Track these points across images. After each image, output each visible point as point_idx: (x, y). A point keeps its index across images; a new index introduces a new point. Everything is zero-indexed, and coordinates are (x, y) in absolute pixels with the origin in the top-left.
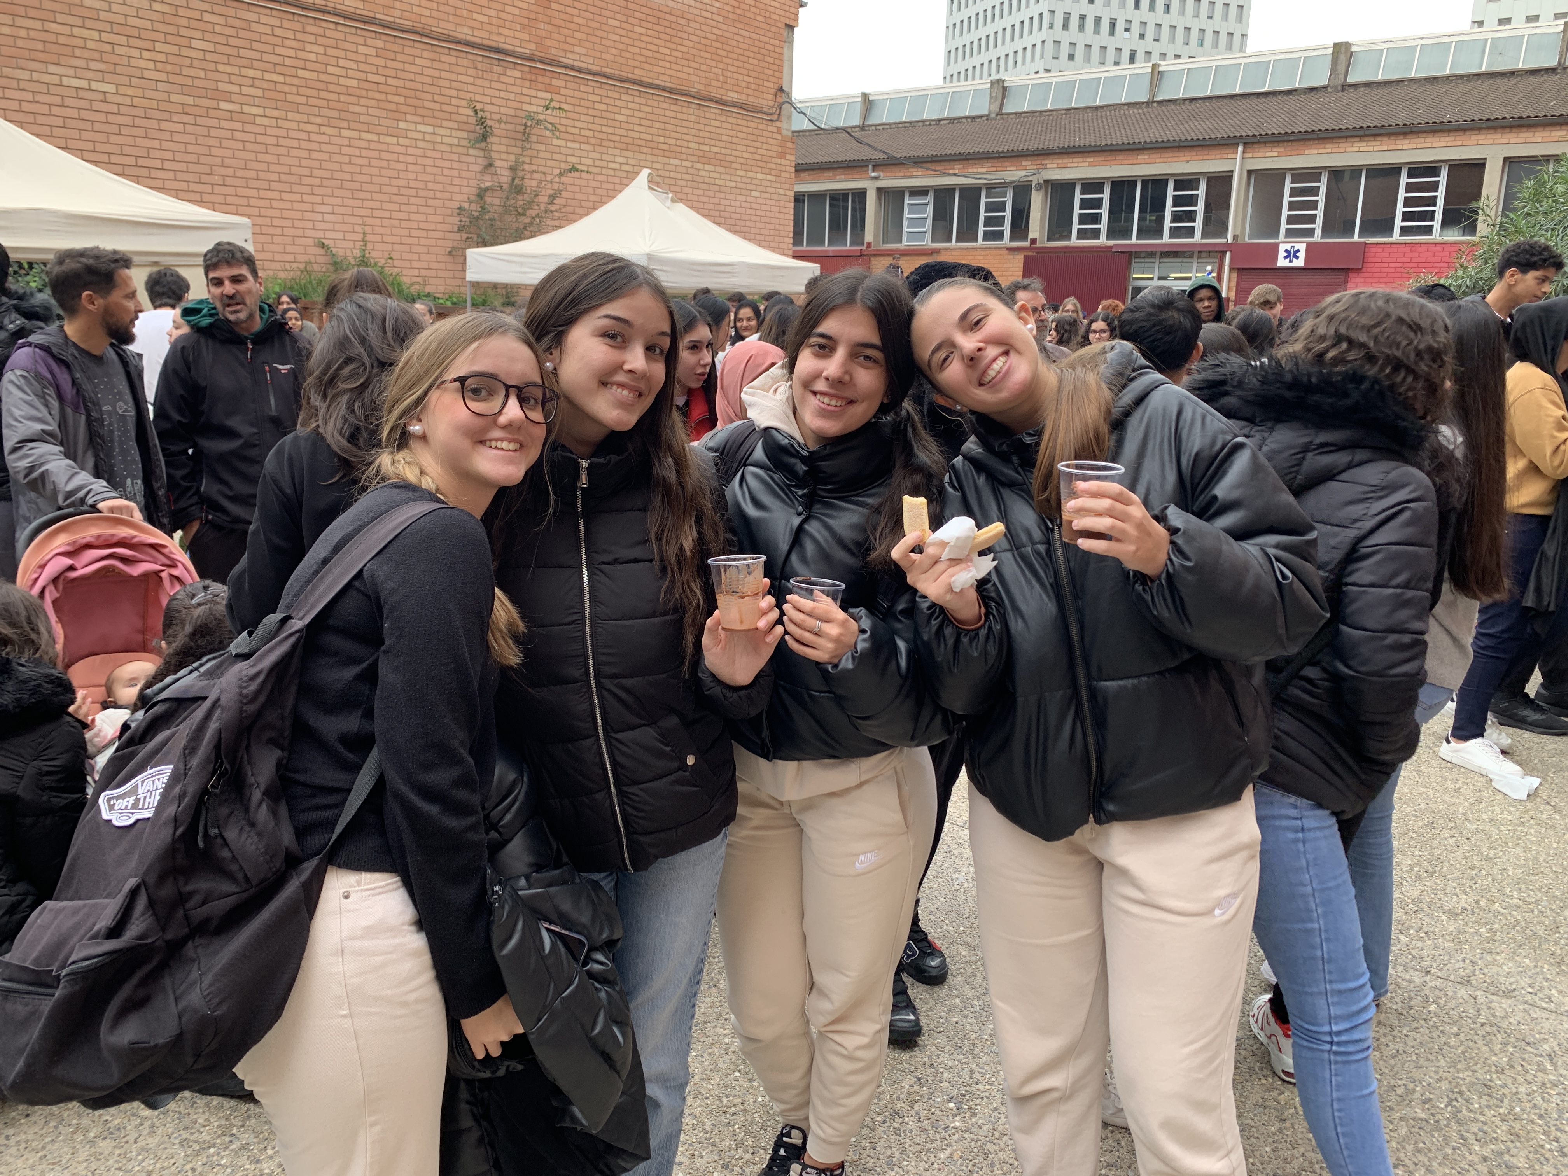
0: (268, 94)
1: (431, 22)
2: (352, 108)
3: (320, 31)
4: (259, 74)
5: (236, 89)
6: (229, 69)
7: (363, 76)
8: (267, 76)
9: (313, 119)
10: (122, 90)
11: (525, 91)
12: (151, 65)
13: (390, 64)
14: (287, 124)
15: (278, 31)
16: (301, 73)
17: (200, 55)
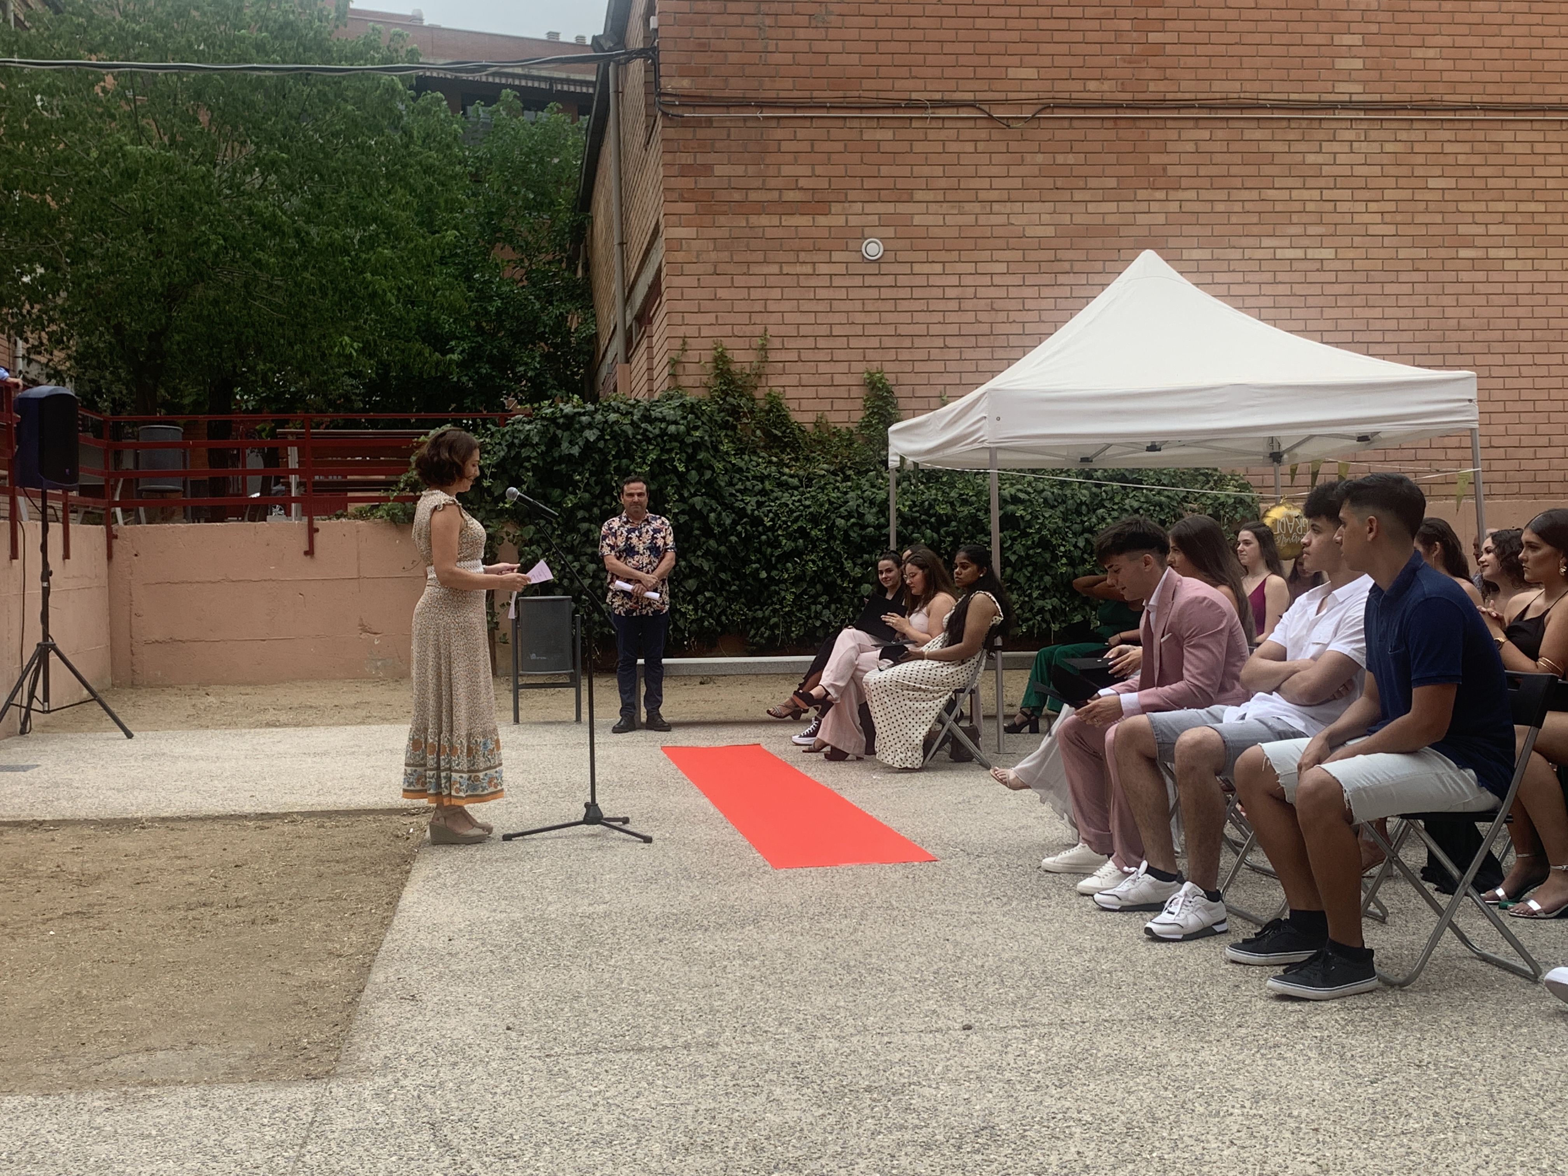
4: (1511, 207)
5: (1481, 230)
6: (1472, 207)
8: (1522, 207)
10: (1342, 253)
12: (1378, 218)
15: (1540, 148)
17: (1438, 195)
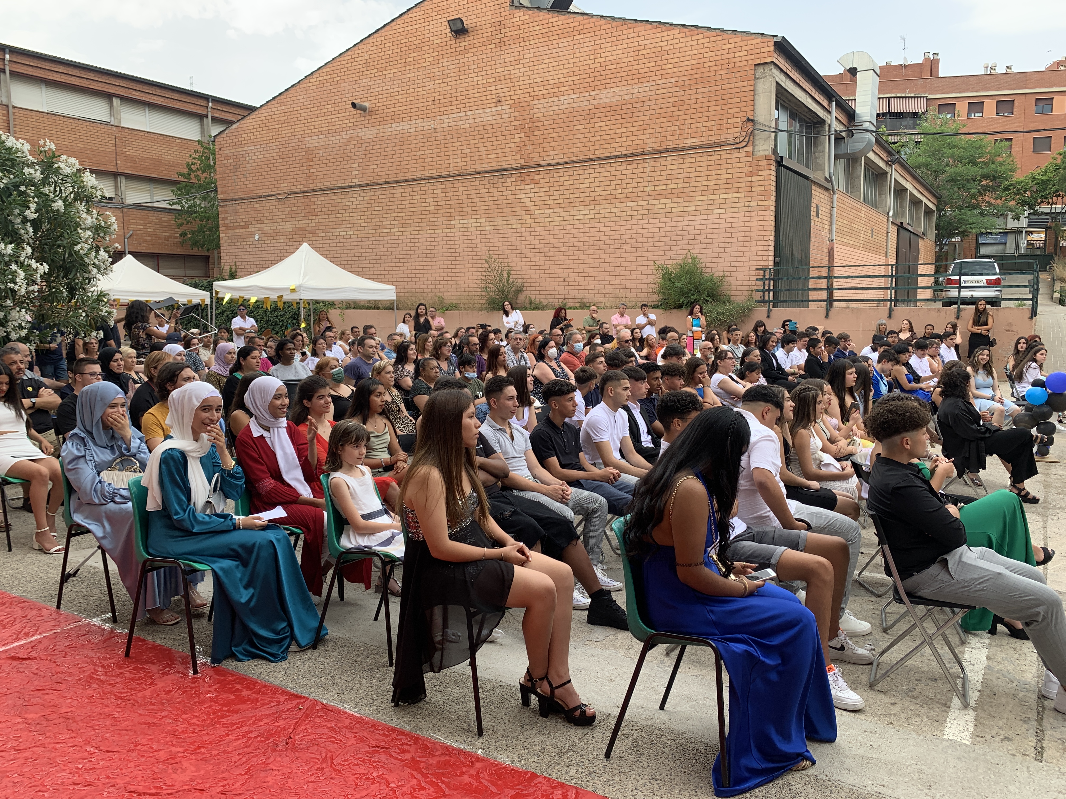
0: (400, 222)
1: (468, 167)
2: (431, 220)
3: (419, 189)
7: (436, 204)
9: (416, 229)
11: (517, 188)
13: (447, 194)
14: (406, 233)
16: (412, 210)
